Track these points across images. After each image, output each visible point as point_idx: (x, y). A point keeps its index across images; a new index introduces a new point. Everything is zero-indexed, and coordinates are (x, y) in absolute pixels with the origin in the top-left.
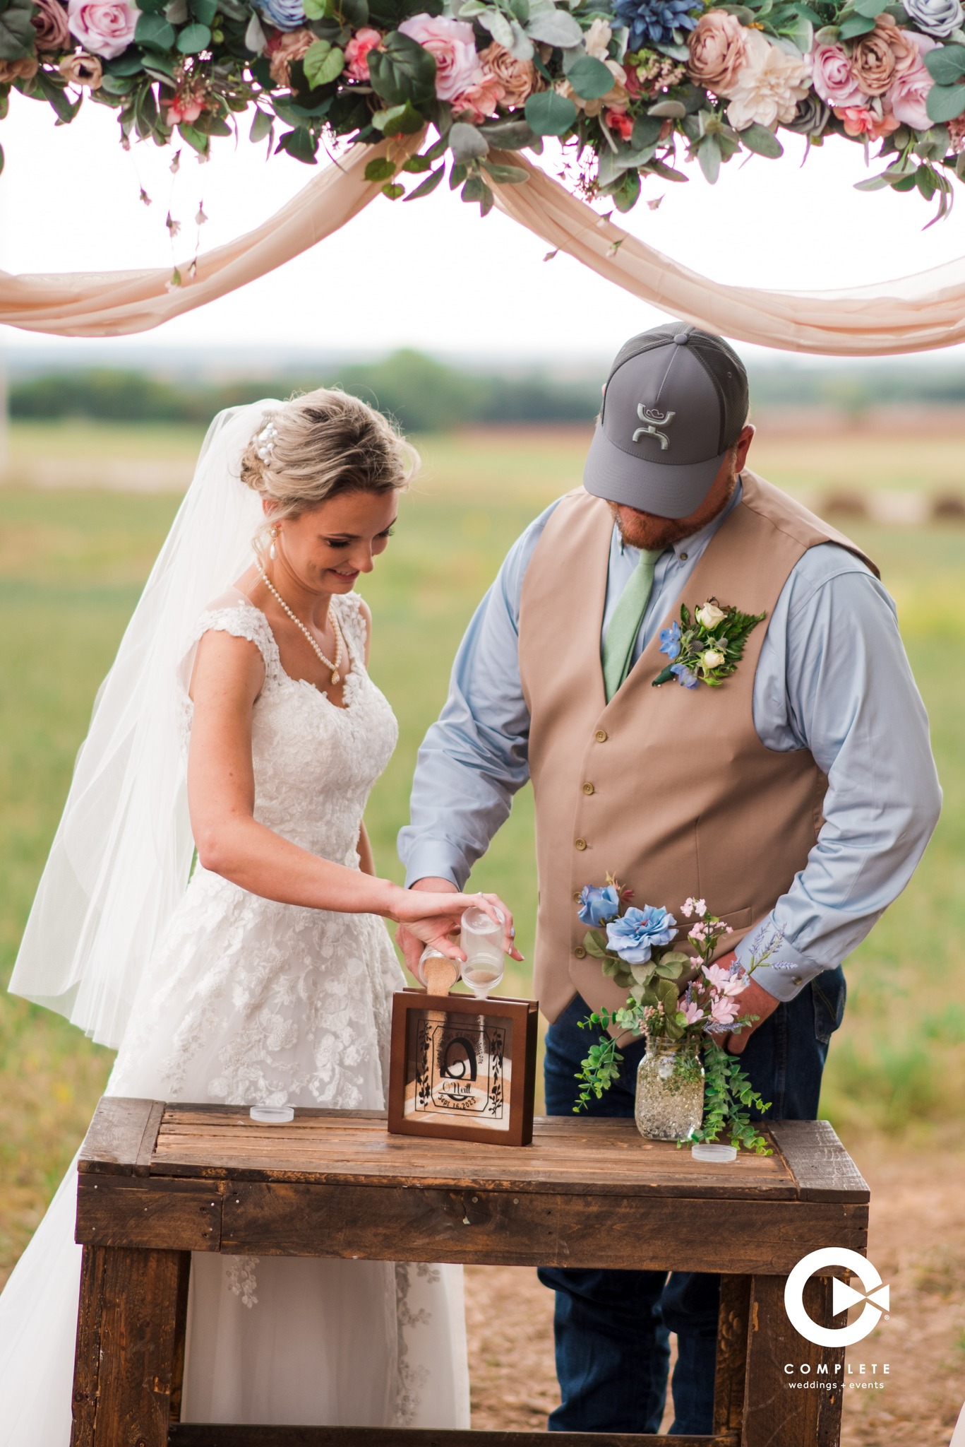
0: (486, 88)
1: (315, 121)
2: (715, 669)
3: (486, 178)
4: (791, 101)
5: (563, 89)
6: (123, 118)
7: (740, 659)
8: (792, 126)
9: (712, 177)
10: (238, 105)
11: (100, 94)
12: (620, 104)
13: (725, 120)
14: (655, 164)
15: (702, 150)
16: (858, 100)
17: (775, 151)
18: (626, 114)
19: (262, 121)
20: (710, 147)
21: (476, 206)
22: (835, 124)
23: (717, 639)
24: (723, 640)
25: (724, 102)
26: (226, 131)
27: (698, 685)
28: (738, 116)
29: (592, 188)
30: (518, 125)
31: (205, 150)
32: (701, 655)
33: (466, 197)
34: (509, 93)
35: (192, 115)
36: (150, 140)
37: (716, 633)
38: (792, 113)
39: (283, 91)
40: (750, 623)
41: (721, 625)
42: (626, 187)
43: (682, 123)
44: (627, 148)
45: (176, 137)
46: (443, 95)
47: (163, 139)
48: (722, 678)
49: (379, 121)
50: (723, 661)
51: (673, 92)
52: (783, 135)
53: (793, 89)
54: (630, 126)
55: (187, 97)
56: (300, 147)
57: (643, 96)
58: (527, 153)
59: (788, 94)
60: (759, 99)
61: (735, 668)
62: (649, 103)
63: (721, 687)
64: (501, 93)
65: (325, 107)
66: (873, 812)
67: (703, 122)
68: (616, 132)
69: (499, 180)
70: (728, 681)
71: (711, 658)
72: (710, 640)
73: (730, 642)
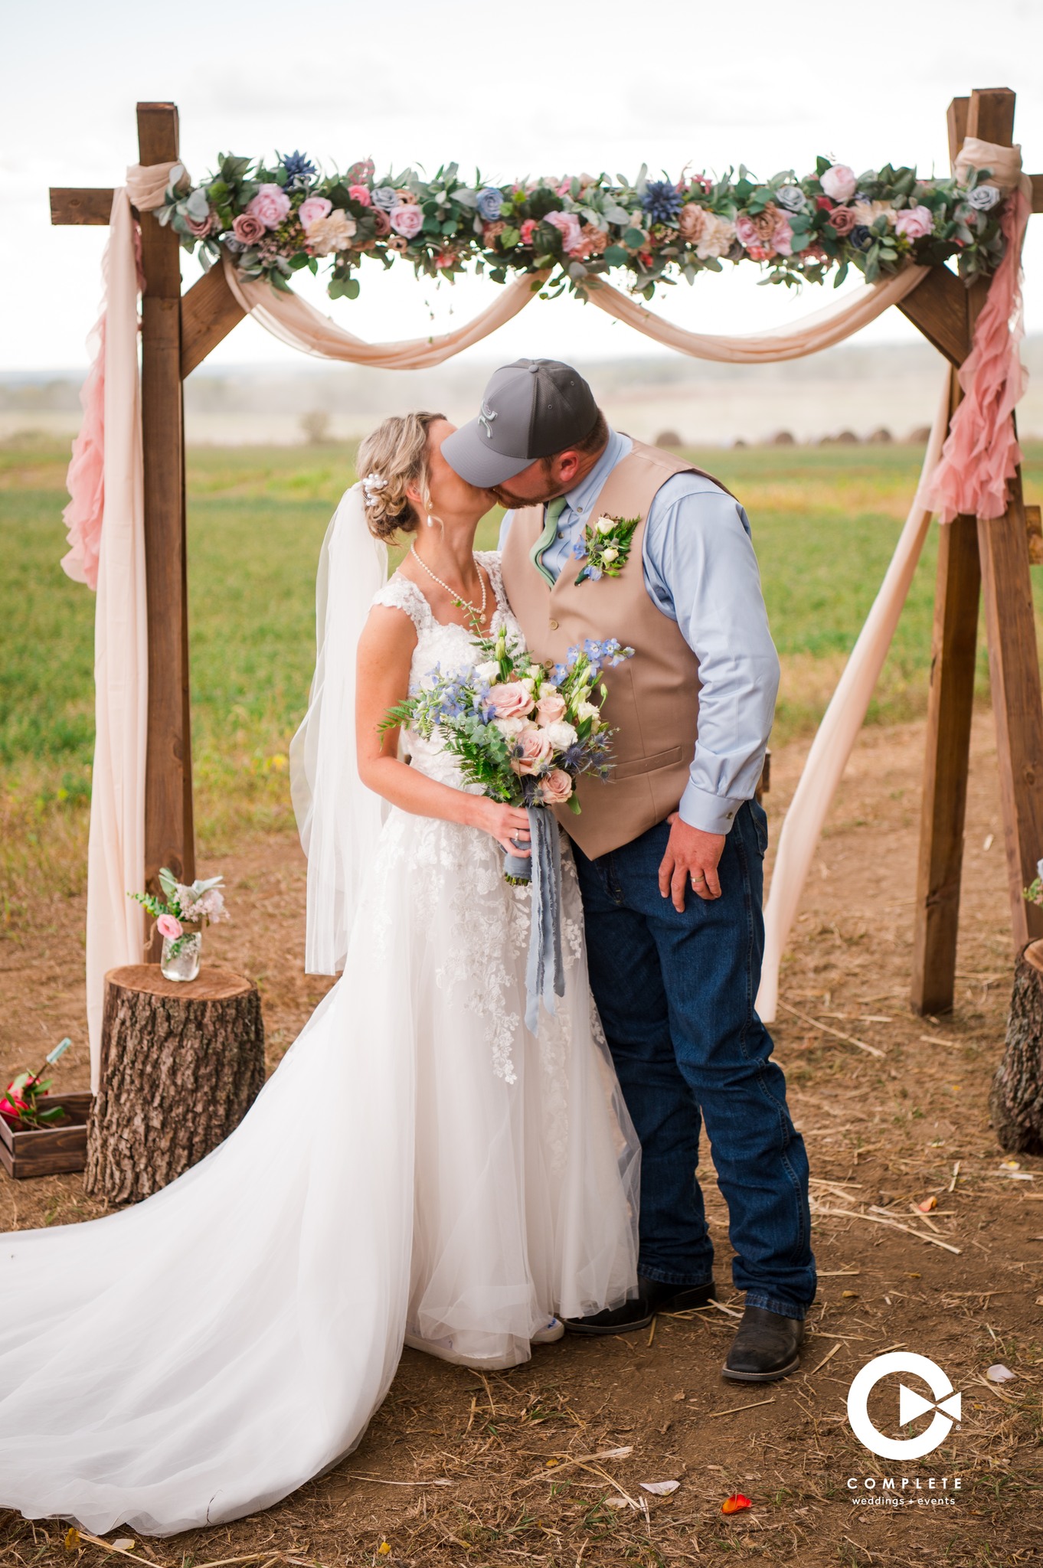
0: (585, 246)
1: (505, 264)
2: (614, 562)
3: (586, 288)
4: (726, 244)
5: (621, 244)
6: (417, 266)
7: (629, 551)
8: (726, 257)
9: (691, 282)
10: (467, 257)
11: (407, 256)
12: (646, 248)
13: (696, 255)
14: (663, 278)
15: (686, 270)
16: (758, 243)
17: (718, 268)
18: (650, 255)
19: (480, 265)
20: (690, 269)
21: (581, 300)
22: (746, 254)
23: (611, 539)
24: (615, 539)
25: (694, 247)
26: (463, 270)
27: (605, 576)
28: (702, 253)
29: (634, 290)
30: (601, 262)
31: (452, 280)
32: (601, 553)
33: (577, 296)
34: (596, 247)
35: (449, 263)
36: (428, 275)
37: (610, 536)
38: (727, 251)
39: (489, 250)
40: (632, 527)
41: (613, 530)
42: (648, 290)
43: (675, 259)
44: (651, 271)
45: (439, 273)
46: (566, 250)
47: (434, 275)
48: (619, 569)
49: (537, 263)
50: (617, 554)
51: (672, 244)
52: (721, 260)
53: (728, 239)
54: (651, 260)
55: (447, 255)
56: (498, 277)
57: (658, 246)
58: (602, 276)
59: (725, 242)
60: (712, 245)
61: (626, 558)
62: (662, 249)
63: (620, 577)
64: (591, 247)
65: (510, 257)
66: (731, 664)
67: (687, 257)
68: (645, 263)
69: (592, 288)
70: (623, 571)
71: (609, 554)
72: (606, 542)
73: (621, 540)
